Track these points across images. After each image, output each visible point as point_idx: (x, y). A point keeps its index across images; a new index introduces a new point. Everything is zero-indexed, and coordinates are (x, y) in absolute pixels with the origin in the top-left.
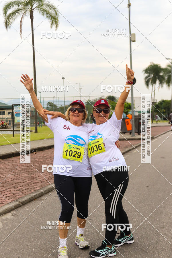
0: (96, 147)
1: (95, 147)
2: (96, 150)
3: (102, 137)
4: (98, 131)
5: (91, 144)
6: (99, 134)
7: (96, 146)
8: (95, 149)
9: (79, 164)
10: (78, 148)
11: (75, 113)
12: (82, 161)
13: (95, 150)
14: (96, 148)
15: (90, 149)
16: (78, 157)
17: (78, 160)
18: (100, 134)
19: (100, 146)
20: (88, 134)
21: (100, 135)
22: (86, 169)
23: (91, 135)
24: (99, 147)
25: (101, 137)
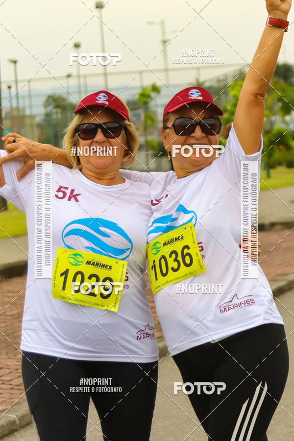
0: (174, 256)
1: (170, 256)
2: (175, 265)
3: (194, 220)
4: (180, 199)
5: (158, 245)
6: (182, 209)
7: (174, 252)
8: (172, 264)
9: (105, 320)
10: (103, 266)
11: (95, 140)
12: (115, 310)
13: (173, 269)
14: (175, 260)
15: (154, 266)
16: (102, 295)
17: (103, 305)
18: (189, 209)
19: (186, 251)
20: (147, 211)
21: (186, 211)
22: (133, 337)
23: (157, 215)
24: (183, 257)
25: (191, 220)
